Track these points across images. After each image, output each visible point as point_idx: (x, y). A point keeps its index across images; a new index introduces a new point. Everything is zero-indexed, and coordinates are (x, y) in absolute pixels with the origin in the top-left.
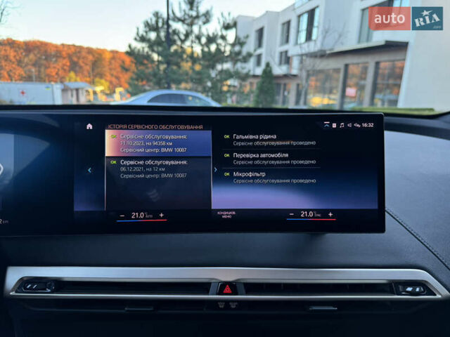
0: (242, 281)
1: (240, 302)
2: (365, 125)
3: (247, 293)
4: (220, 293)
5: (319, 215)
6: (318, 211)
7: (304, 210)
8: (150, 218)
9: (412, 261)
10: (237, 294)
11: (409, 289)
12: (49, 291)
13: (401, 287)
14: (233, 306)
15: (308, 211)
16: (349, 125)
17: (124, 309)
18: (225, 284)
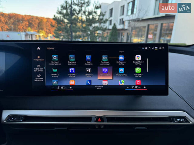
0: (106, 116)
1: (105, 125)
2: (160, 48)
3: (108, 122)
4: (96, 121)
5: (140, 88)
6: (139, 86)
7: (133, 86)
8: (66, 89)
9: (179, 108)
10: (103, 122)
11: (178, 120)
12: (21, 121)
13: (174, 119)
14: (102, 127)
15: (135, 86)
16: (152, 48)
17: (54, 128)
18: (98, 117)
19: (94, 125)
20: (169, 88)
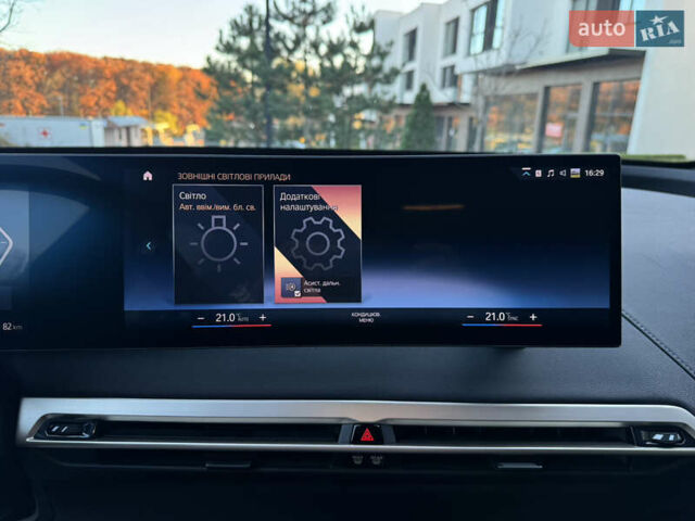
0: (392, 423)
1: (387, 455)
2: (590, 173)
3: (398, 442)
4: (356, 441)
5: (515, 319)
6: (513, 311)
7: (491, 310)
8: (244, 323)
10: (382, 443)
11: (658, 437)
12: (87, 436)
13: (643, 433)
14: (377, 461)
15: (497, 311)
16: (561, 173)
17: (204, 465)
18: (363, 426)
19: (349, 455)
20: (623, 319)
